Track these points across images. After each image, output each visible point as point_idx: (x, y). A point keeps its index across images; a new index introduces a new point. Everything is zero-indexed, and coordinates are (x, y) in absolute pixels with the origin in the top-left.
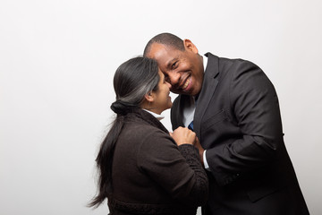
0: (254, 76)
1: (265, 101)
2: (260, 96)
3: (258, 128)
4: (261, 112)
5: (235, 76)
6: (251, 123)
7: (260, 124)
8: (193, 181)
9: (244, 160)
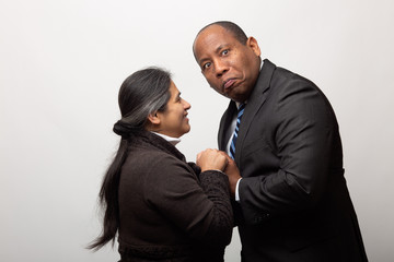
0: (305, 98)
1: (310, 131)
2: (306, 125)
3: (293, 165)
4: (301, 145)
5: (281, 97)
6: (287, 157)
7: (297, 159)
8: (211, 216)
9: (271, 199)
